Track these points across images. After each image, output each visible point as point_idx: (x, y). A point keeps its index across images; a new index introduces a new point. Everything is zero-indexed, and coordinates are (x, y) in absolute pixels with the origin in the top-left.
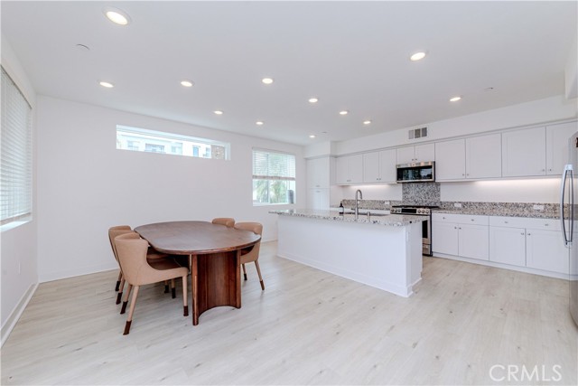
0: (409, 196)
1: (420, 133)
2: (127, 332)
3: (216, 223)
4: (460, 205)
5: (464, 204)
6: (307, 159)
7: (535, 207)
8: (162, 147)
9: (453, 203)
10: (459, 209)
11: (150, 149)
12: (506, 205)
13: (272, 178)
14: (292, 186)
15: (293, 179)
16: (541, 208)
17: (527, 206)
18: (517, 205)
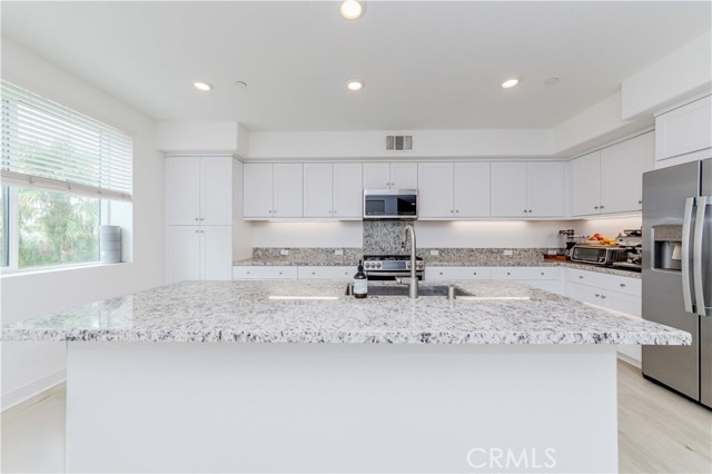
0: (373, 241)
4: (436, 253)
5: (442, 251)
6: (165, 155)
7: (506, 253)
9: (429, 250)
10: (436, 258)
12: (481, 251)
14: (121, 215)
15: (124, 196)
16: (510, 253)
17: (500, 251)
18: (491, 251)
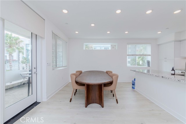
2: (70, 101)
3: (107, 72)
6: (159, 45)
8: (108, 48)
11: (106, 49)
13: (137, 55)
14: (149, 58)
15: (149, 55)
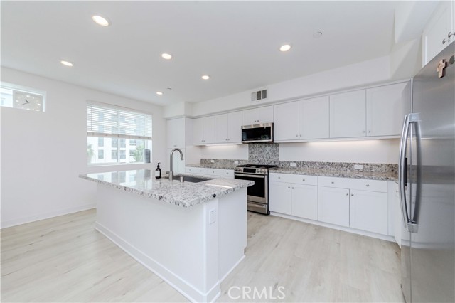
0: (254, 156)
1: (261, 95)
4: (295, 165)
5: (298, 164)
6: (167, 119)
7: (356, 167)
9: (289, 162)
10: (294, 168)
12: (332, 165)
14: (149, 145)
15: (149, 138)
16: (361, 167)
17: (349, 166)
18: (341, 165)
